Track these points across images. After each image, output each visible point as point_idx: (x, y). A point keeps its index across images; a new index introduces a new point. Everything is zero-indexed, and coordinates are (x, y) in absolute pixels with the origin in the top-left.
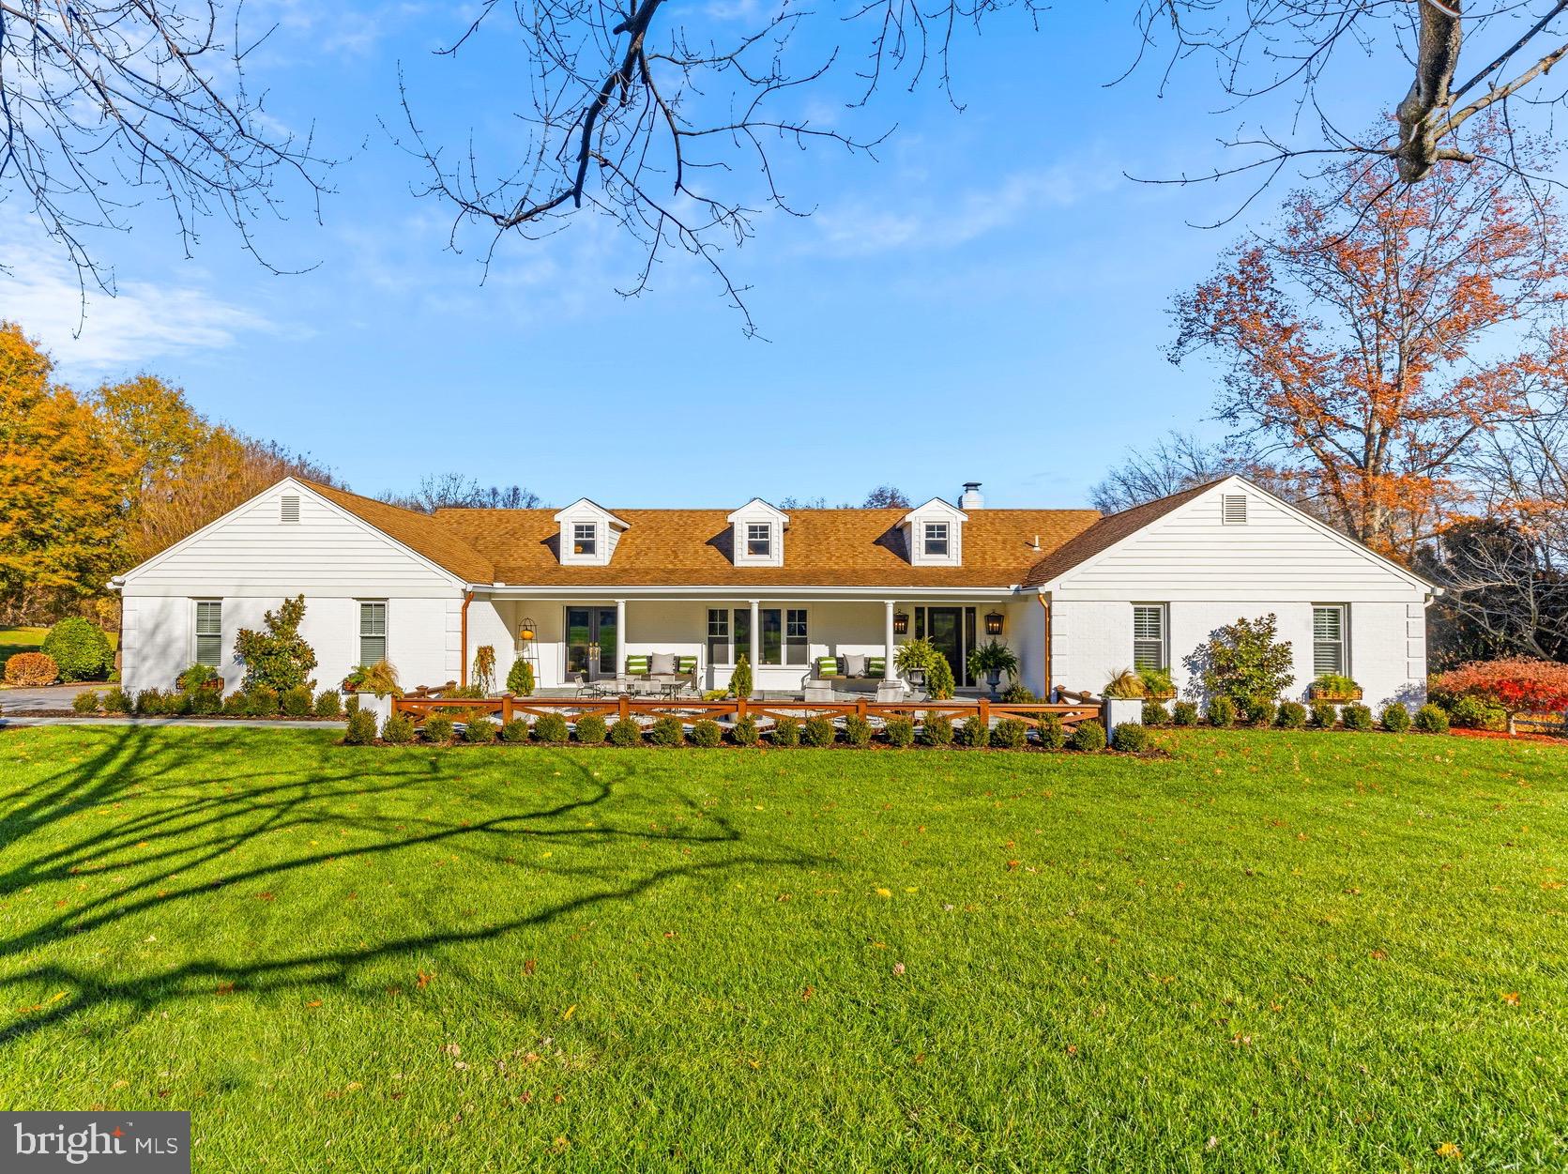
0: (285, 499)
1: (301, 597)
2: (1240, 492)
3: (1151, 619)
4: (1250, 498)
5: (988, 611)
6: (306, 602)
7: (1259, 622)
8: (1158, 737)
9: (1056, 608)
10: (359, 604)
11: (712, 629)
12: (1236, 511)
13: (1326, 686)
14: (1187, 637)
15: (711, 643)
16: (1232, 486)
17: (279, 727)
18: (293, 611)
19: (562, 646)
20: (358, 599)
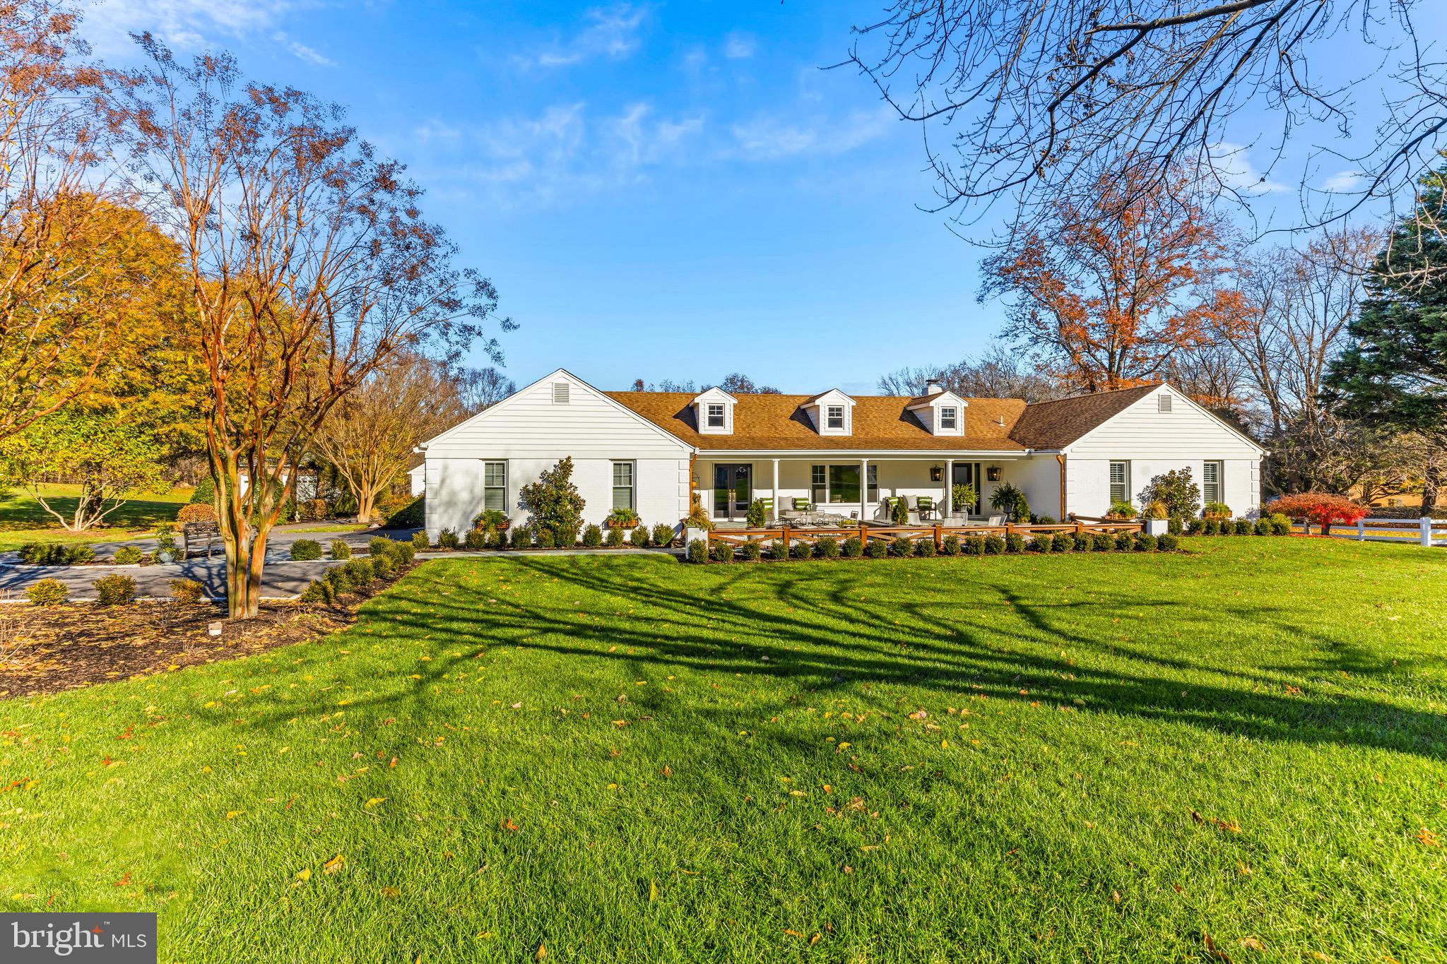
0: (557, 385)
1: (569, 458)
2: (1169, 394)
3: (1120, 470)
4: (1173, 397)
5: (989, 466)
6: (573, 462)
7: (1181, 473)
8: (1184, 542)
9: (1069, 464)
10: (612, 463)
11: (815, 479)
12: (1165, 405)
13: (1215, 510)
14: (1140, 483)
15: (814, 488)
16: (1164, 389)
17: (549, 554)
18: (565, 467)
19: (712, 492)
20: (612, 460)
